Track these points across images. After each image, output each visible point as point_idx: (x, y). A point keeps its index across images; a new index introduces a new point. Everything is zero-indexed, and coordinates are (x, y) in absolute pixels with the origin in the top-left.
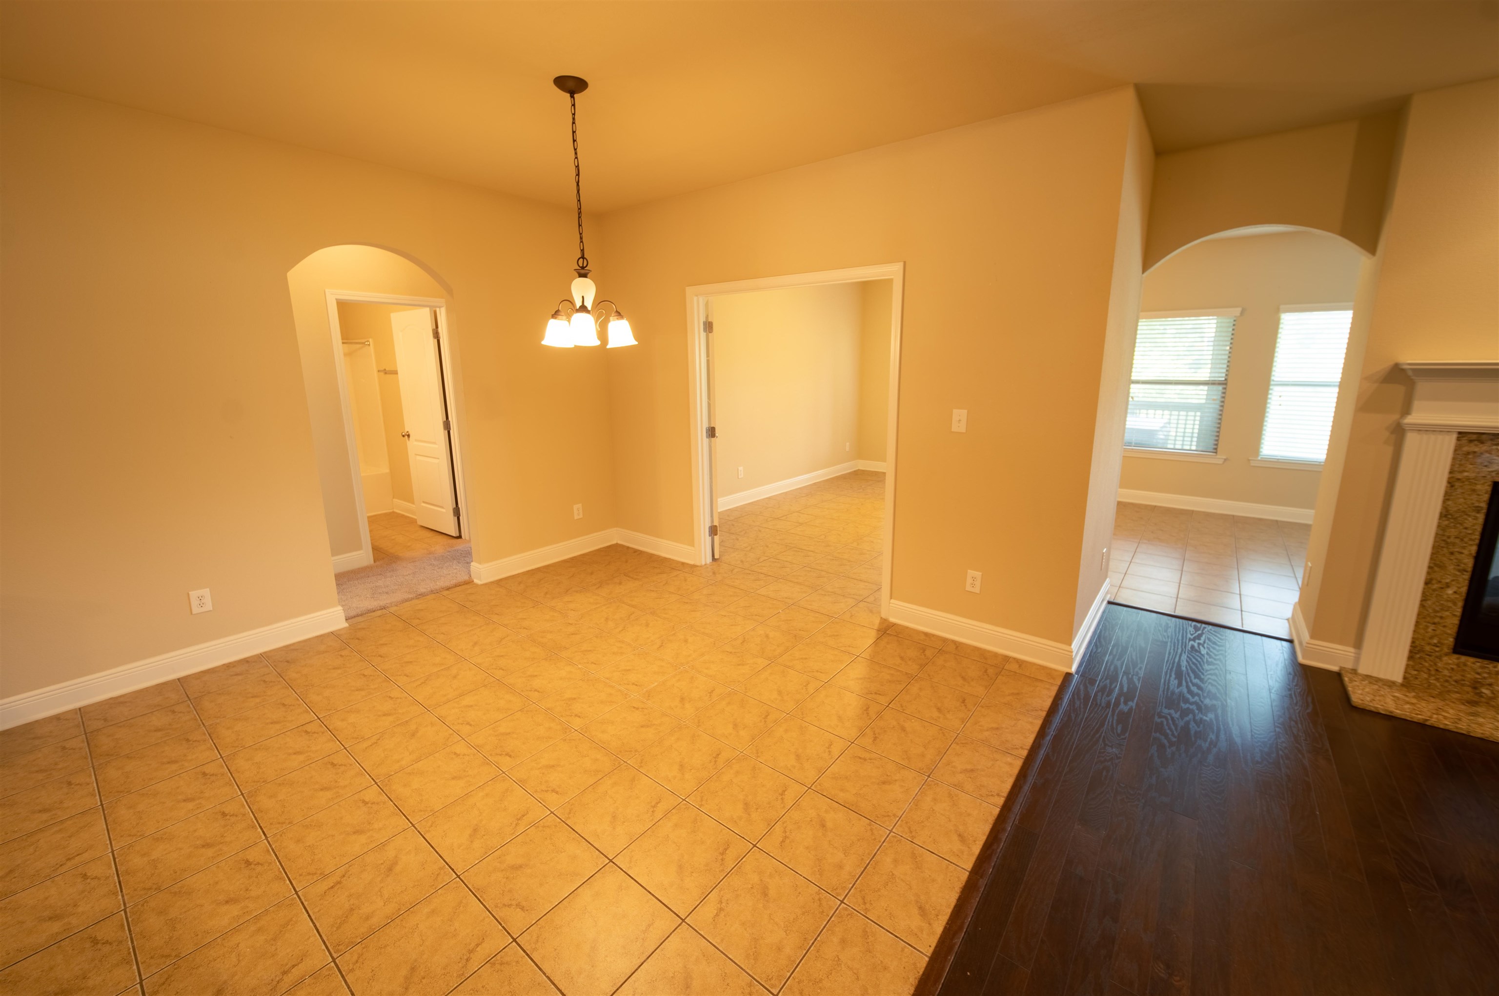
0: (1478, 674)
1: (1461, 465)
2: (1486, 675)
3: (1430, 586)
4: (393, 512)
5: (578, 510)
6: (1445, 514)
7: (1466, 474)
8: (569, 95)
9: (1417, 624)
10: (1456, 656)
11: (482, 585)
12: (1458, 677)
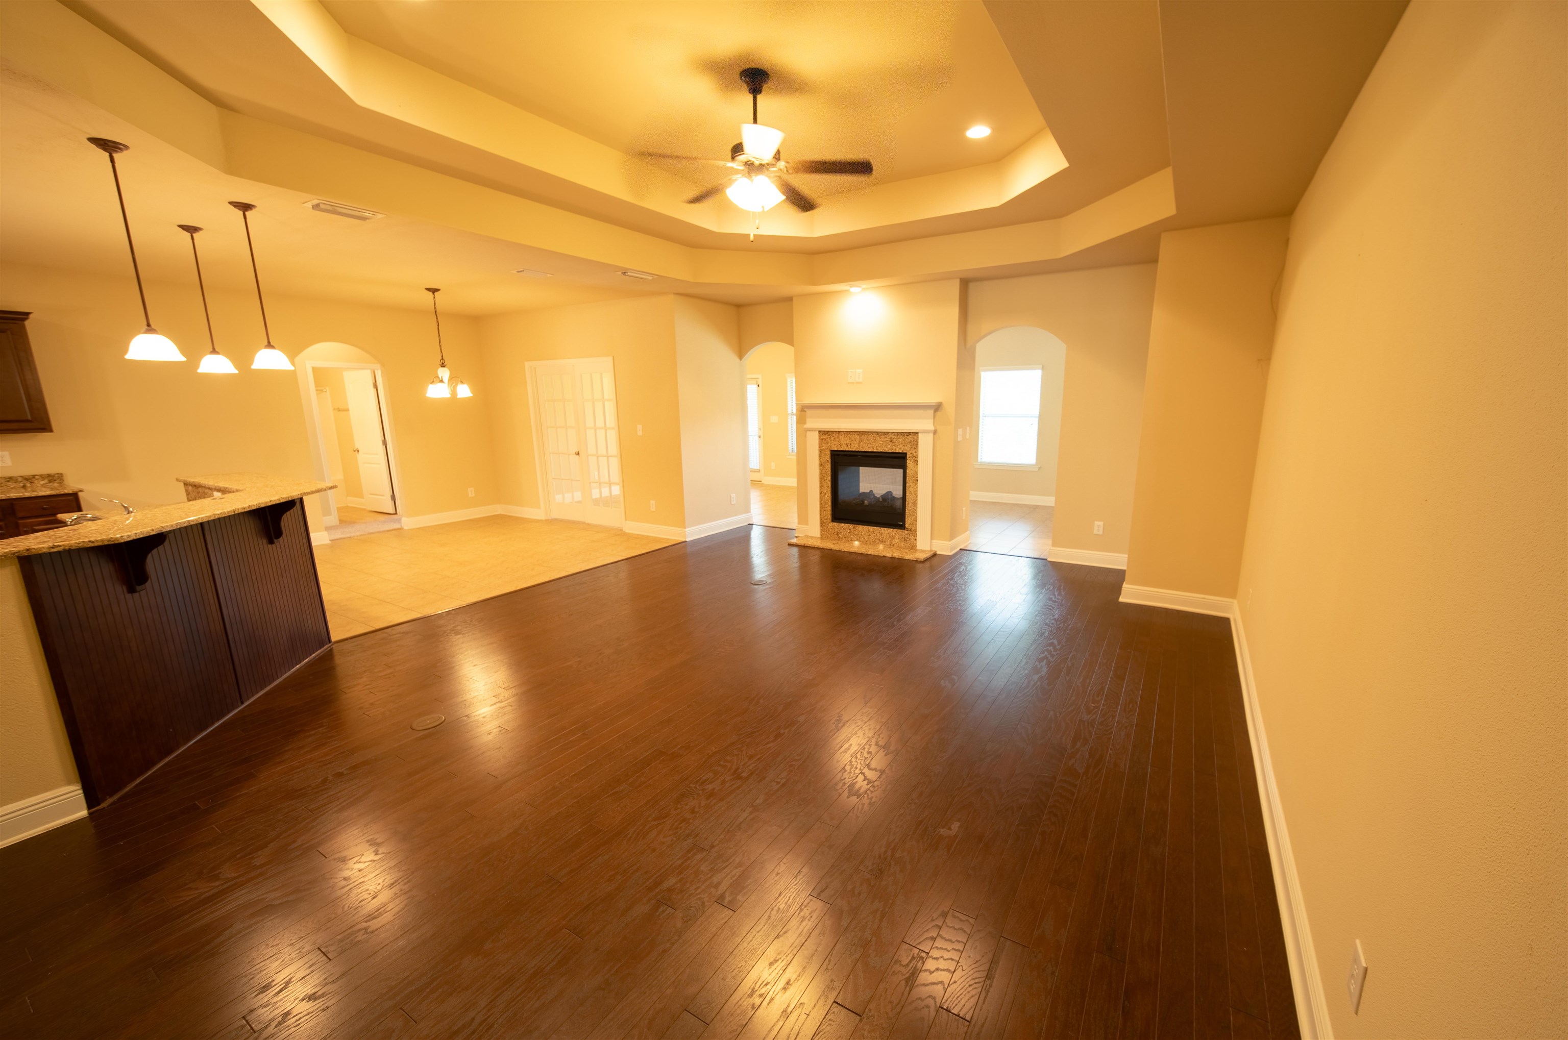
0: (839, 528)
1: (821, 445)
3: (821, 494)
4: (347, 506)
5: (471, 492)
6: (821, 464)
7: (823, 448)
8: (432, 293)
9: (821, 511)
10: (832, 522)
11: (408, 530)
12: (834, 530)
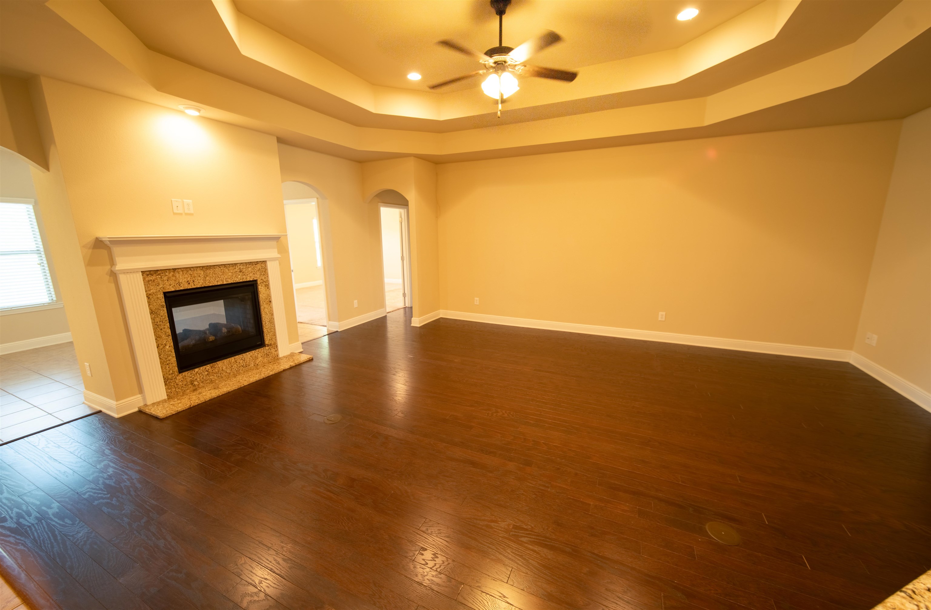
0: (191, 377)
1: (148, 287)
2: (193, 376)
3: (159, 348)
6: (152, 312)
7: (152, 291)
9: (162, 367)
10: (181, 374)
12: (185, 383)
